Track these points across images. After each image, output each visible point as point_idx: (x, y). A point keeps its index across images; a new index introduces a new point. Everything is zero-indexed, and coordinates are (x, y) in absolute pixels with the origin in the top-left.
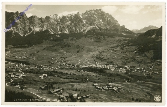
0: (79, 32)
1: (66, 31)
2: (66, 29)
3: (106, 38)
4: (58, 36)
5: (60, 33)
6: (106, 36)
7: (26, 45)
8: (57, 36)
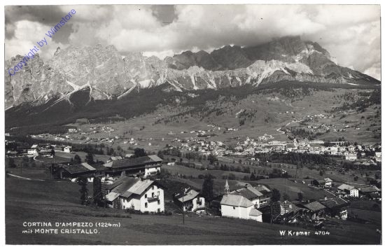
0: (241, 84)
1: (210, 83)
2: (211, 81)
3: (311, 93)
4: (193, 96)
5: (196, 88)
6: (309, 89)
7: (117, 116)
8: (189, 95)
